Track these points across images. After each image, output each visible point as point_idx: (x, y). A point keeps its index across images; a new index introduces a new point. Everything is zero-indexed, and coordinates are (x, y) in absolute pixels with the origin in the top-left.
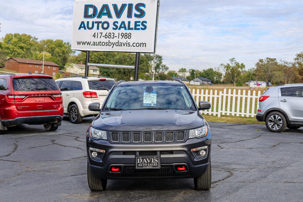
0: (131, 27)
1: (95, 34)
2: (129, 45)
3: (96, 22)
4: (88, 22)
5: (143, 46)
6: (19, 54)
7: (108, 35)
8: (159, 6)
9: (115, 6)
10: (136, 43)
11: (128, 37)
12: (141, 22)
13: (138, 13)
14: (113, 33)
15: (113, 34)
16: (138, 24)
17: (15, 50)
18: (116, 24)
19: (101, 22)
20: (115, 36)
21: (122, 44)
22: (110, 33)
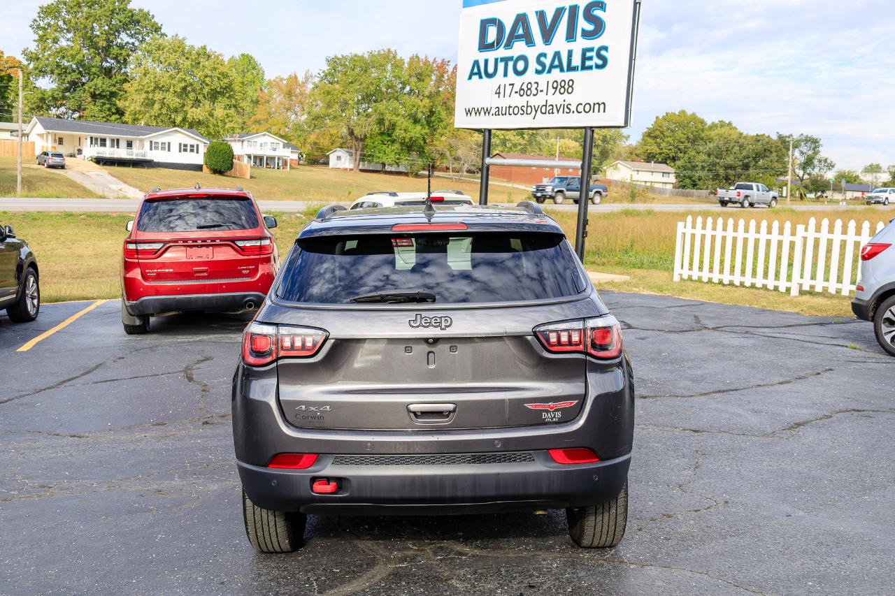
0: (574, 64)
1: (499, 87)
2: (568, 111)
3: (502, 60)
4: (486, 61)
5: (599, 112)
6: (515, 145)
7: (526, 89)
8: (639, 3)
9: (541, 16)
10: (584, 105)
11: (568, 89)
12: (595, 50)
13: (590, 27)
14: (535, 83)
15: (536, 85)
16: (588, 54)
17: (507, 138)
18: (542, 59)
19: (511, 59)
20: (539, 89)
21: (555, 107)
22: (530, 83)
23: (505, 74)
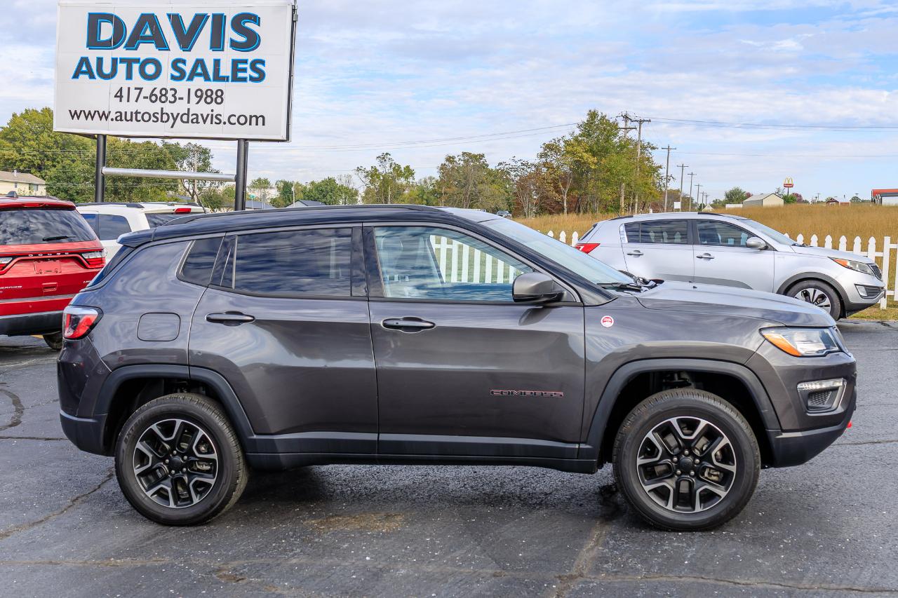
0: (222, 73)
1: (121, 89)
2: (218, 122)
3: (123, 60)
4: (100, 61)
5: (257, 124)
8: (295, 21)
9: (175, 20)
10: (237, 117)
11: (216, 99)
12: (249, 62)
13: (241, 39)
14: (171, 89)
15: (173, 92)
16: (240, 66)
18: (180, 65)
19: (137, 61)
20: (177, 96)
21: (200, 117)
22: (165, 89)
23: (129, 76)
